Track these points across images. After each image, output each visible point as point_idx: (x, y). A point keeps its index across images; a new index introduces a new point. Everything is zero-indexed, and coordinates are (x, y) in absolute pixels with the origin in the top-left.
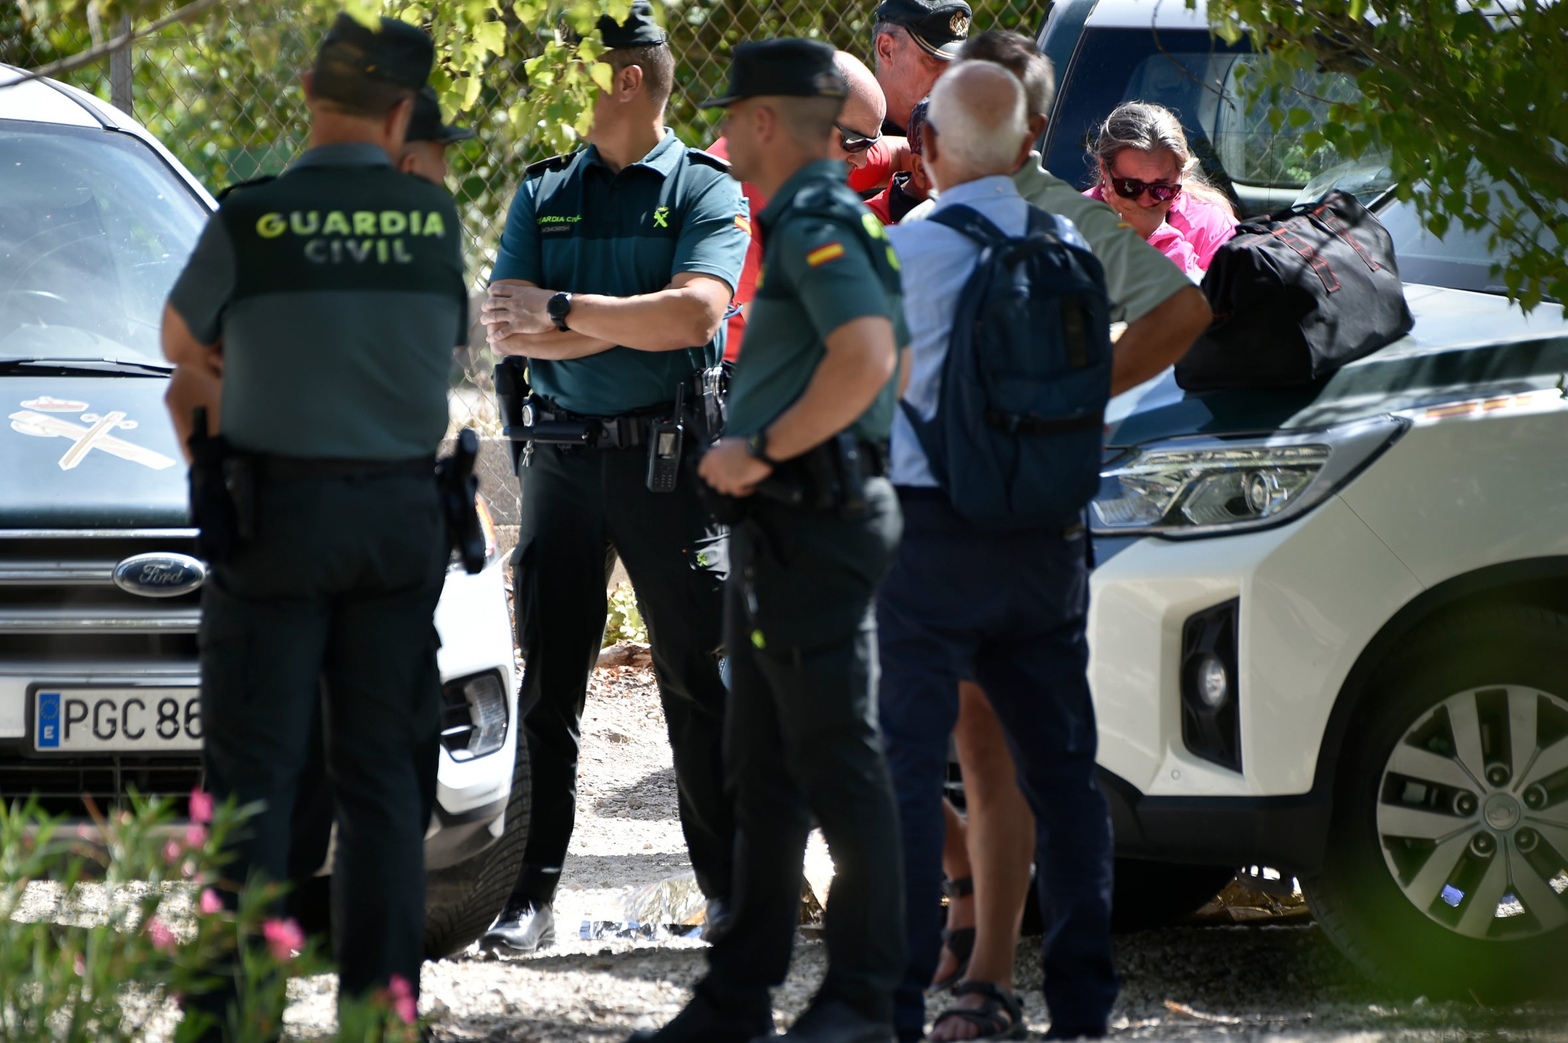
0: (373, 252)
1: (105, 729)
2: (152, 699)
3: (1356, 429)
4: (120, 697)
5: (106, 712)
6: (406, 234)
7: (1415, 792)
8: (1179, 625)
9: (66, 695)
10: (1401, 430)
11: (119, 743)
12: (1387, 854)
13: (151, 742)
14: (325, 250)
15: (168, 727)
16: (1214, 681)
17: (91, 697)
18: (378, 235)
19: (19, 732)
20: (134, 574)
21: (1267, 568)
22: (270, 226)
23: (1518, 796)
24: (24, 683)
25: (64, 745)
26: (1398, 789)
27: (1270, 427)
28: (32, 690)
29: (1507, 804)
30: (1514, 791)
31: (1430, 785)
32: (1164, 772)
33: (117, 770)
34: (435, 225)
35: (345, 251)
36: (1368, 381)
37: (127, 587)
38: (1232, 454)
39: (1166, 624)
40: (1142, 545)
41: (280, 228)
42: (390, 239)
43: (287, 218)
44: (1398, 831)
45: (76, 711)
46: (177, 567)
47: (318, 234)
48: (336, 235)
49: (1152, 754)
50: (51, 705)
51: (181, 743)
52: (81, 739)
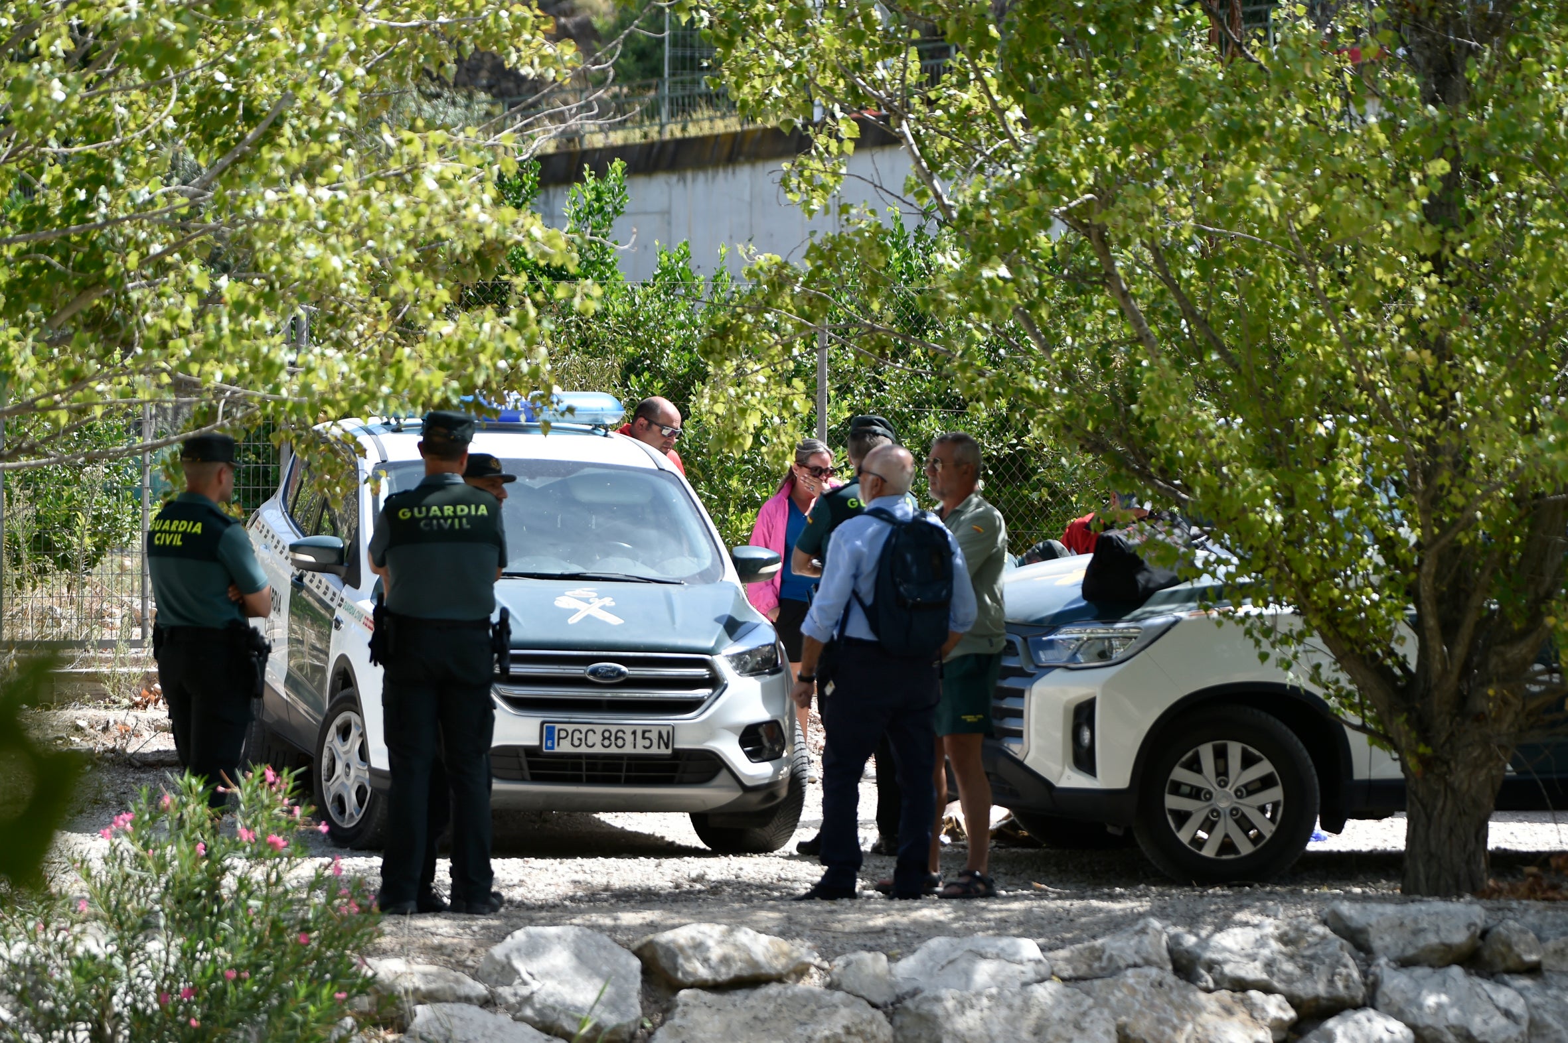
0: (453, 524)
1: (576, 742)
2: (599, 729)
3: (1159, 620)
4: (584, 728)
5: (577, 735)
6: (468, 516)
7: (1186, 790)
8: (1072, 707)
9: (558, 726)
10: (1177, 621)
11: (583, 749)
12: (1169, 818)
13: (598, 749)
14: (431, 524)
15: (606, 743)
16: (1086, 735)
17: (570, 728)
18: (455, 516)
19: (536, 743)
20: (594, 672)
21: (1108, 685)
22: (404, 514)
23: (1232, 792)
24: (538, 721)
25: (557, 750)
26: (1176, 788)
27: (1118, 619)
28: (542, 724)
29: (1227, 796)
30: (1230, 790)
31: (1192, 787)
32: (1064, 778)
33: (584, 761)
34: (483, 510)
35: (439, 524)
36: (1171, 598)
37: (591, 678)
38: (1100, 631)
39: (1066, 709)
40: (1057, 672)
41: (409, 515)
42: (460, 518)
43: (412, 511)
44: (1174, 807)
45: (563, 734)
46: (615, 670)
47: (427, 517)
48: (435, 517)
49: (1059, 768)
50: (551, 731)
51: (613, 750)
52: (565, 747)
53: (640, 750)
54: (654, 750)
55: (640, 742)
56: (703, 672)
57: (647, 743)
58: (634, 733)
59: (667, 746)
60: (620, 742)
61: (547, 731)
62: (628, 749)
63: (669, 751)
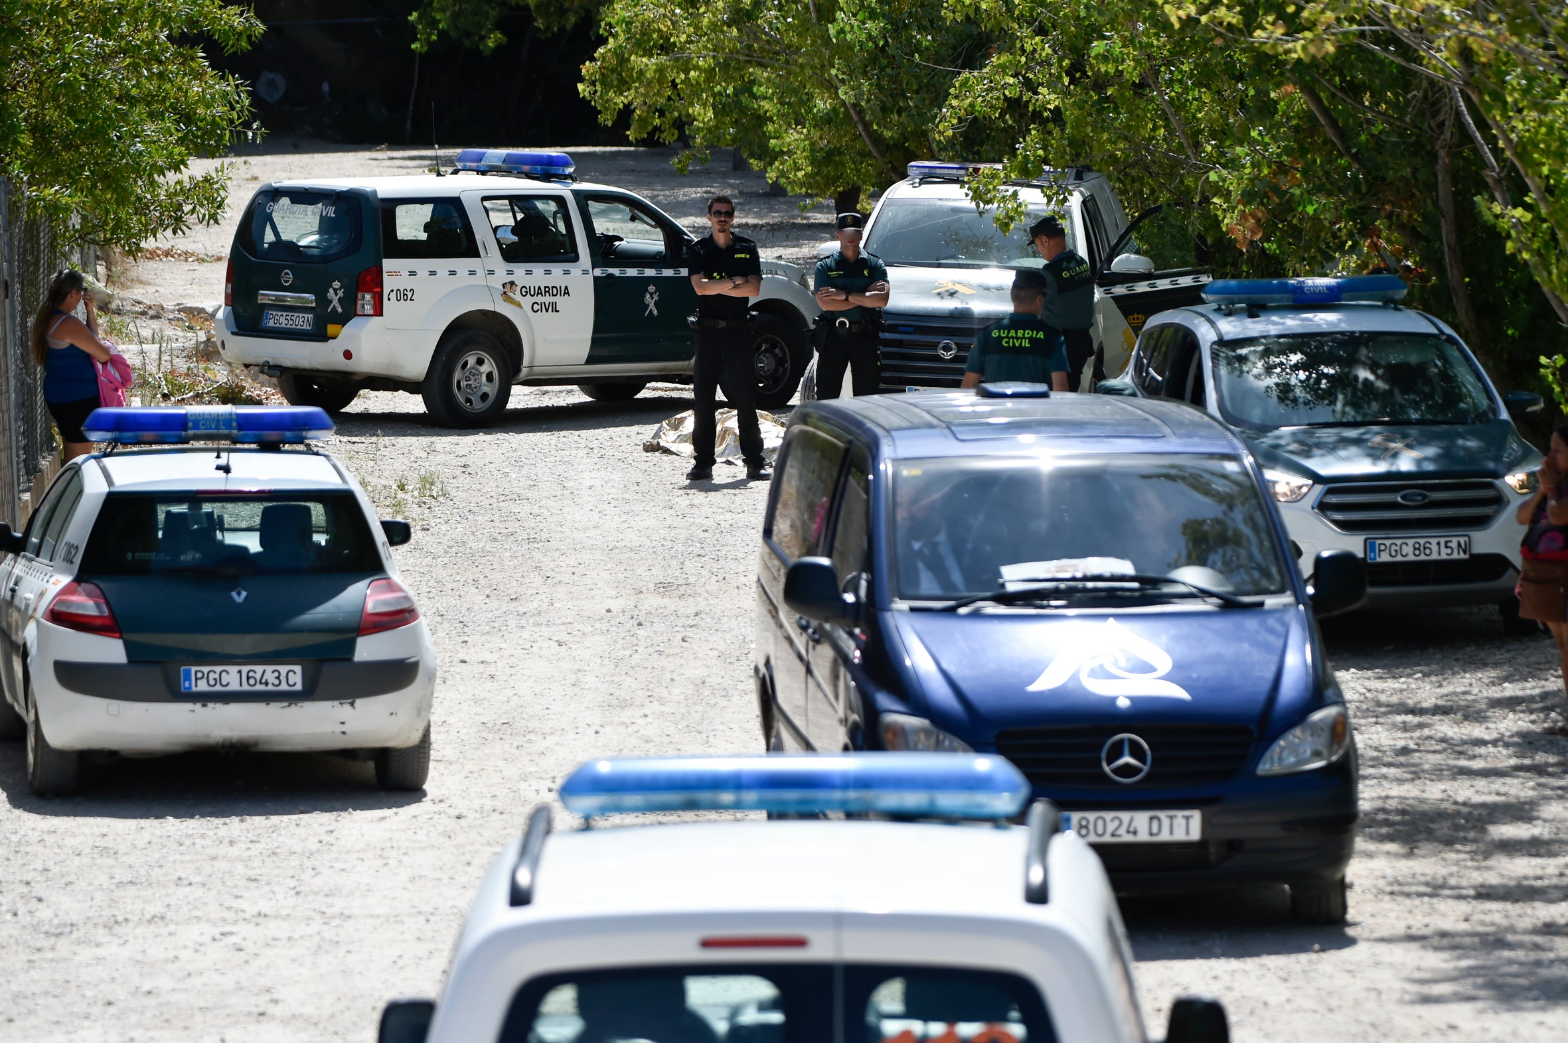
2: (1411, 542)
4: (1399, 542)
5: (1394, 547)
9: (1378, 542)
11: (1399, 558)
13: (1411, 558)
15: (1417, 552)
17: (1388, 542)
19: (1362, 554)
20: (1404, 497)
24: (1362, 538)
25: (1378, 560)
28: (1366, 540)
33: (1400, 567)
37: (1402, 502)
45: (1382, 547)
46: (1420, 494)
50: (1372, 545)
51: (1423, 557)
52: (1385, 557)
53: (1444, 556)
54: (1455, 556)
55: (1444, 551)
56: (1490, 493)
57: (1449, 551)
58: (1438, 544)
59: (1465, 552)
60: (1428, 552)
61: (1369, 546)
62: (1435, 556)
63: (1467, 557)
